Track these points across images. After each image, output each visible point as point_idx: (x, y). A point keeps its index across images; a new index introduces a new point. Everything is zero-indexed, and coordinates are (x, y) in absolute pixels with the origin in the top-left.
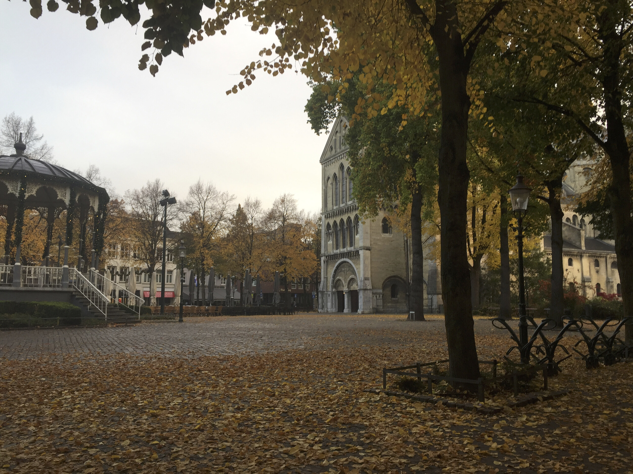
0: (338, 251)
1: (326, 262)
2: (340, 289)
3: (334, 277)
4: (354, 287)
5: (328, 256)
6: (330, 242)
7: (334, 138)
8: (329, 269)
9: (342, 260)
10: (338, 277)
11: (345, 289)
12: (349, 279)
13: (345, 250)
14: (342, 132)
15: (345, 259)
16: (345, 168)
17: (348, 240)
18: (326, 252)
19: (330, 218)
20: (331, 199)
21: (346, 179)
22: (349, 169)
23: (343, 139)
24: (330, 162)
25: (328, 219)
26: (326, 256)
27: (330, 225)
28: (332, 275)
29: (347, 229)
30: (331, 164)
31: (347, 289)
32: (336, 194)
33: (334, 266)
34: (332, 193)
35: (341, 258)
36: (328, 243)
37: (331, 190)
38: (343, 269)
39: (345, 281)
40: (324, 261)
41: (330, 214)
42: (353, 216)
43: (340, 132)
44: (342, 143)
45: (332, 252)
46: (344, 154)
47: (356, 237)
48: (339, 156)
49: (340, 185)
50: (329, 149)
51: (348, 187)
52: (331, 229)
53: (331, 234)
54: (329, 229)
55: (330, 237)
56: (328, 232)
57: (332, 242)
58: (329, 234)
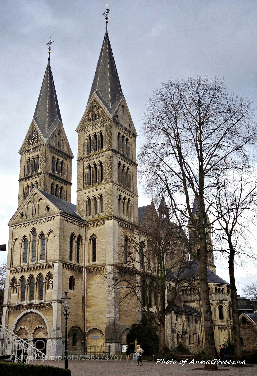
0: (25, 303)
1: (8, 312)
2: (23, 337)
3: (16, 326)
4: (41, 335)
5: (12, 307)
6: (15, 294)
7: (26, 206)
8: (11, 319)
9: (29, 311)
10: (21, 326)
11: (30, 337)
12: (35, 328)
13: (34, 302)
14: (35, 203)
15: (32, 310)
16: (38, 233)
17: (36, 293)
18: (9, 303)
19: (17, 273)
20: (19, 257)
21: (38, 242)
22: (42, 234)
23: (36, 209)
24: (20, 226)
25: (14, 274)
26: (9, 307)
27: (15, 279)
28: (14, 324)
29: (37, 284)
30: (21, 228)
31: (32, 337)
32: (25, 253)
33: (18, 316)
34: (20, 252)
35: (28, 309)
36: (12, 295)
37: (20, 249)
38: (28, 319)
39: (30, 330)
40: (6, 311)
41: (17, 270)
42: (45, 273)
43: (33, 203)
44: (34, 212)
45: (17, 304)
46: (37, 221)
47: (47, 291)
48: (32, 222)
49: (30, 247)
50: (19, 215)
51: (39, 248)
52: (16, 283)
53: (16, 288)
54: (14, 283)
55: (15, 290)
56: (13, 285)
57: (16, 294)
58: (13, 287)
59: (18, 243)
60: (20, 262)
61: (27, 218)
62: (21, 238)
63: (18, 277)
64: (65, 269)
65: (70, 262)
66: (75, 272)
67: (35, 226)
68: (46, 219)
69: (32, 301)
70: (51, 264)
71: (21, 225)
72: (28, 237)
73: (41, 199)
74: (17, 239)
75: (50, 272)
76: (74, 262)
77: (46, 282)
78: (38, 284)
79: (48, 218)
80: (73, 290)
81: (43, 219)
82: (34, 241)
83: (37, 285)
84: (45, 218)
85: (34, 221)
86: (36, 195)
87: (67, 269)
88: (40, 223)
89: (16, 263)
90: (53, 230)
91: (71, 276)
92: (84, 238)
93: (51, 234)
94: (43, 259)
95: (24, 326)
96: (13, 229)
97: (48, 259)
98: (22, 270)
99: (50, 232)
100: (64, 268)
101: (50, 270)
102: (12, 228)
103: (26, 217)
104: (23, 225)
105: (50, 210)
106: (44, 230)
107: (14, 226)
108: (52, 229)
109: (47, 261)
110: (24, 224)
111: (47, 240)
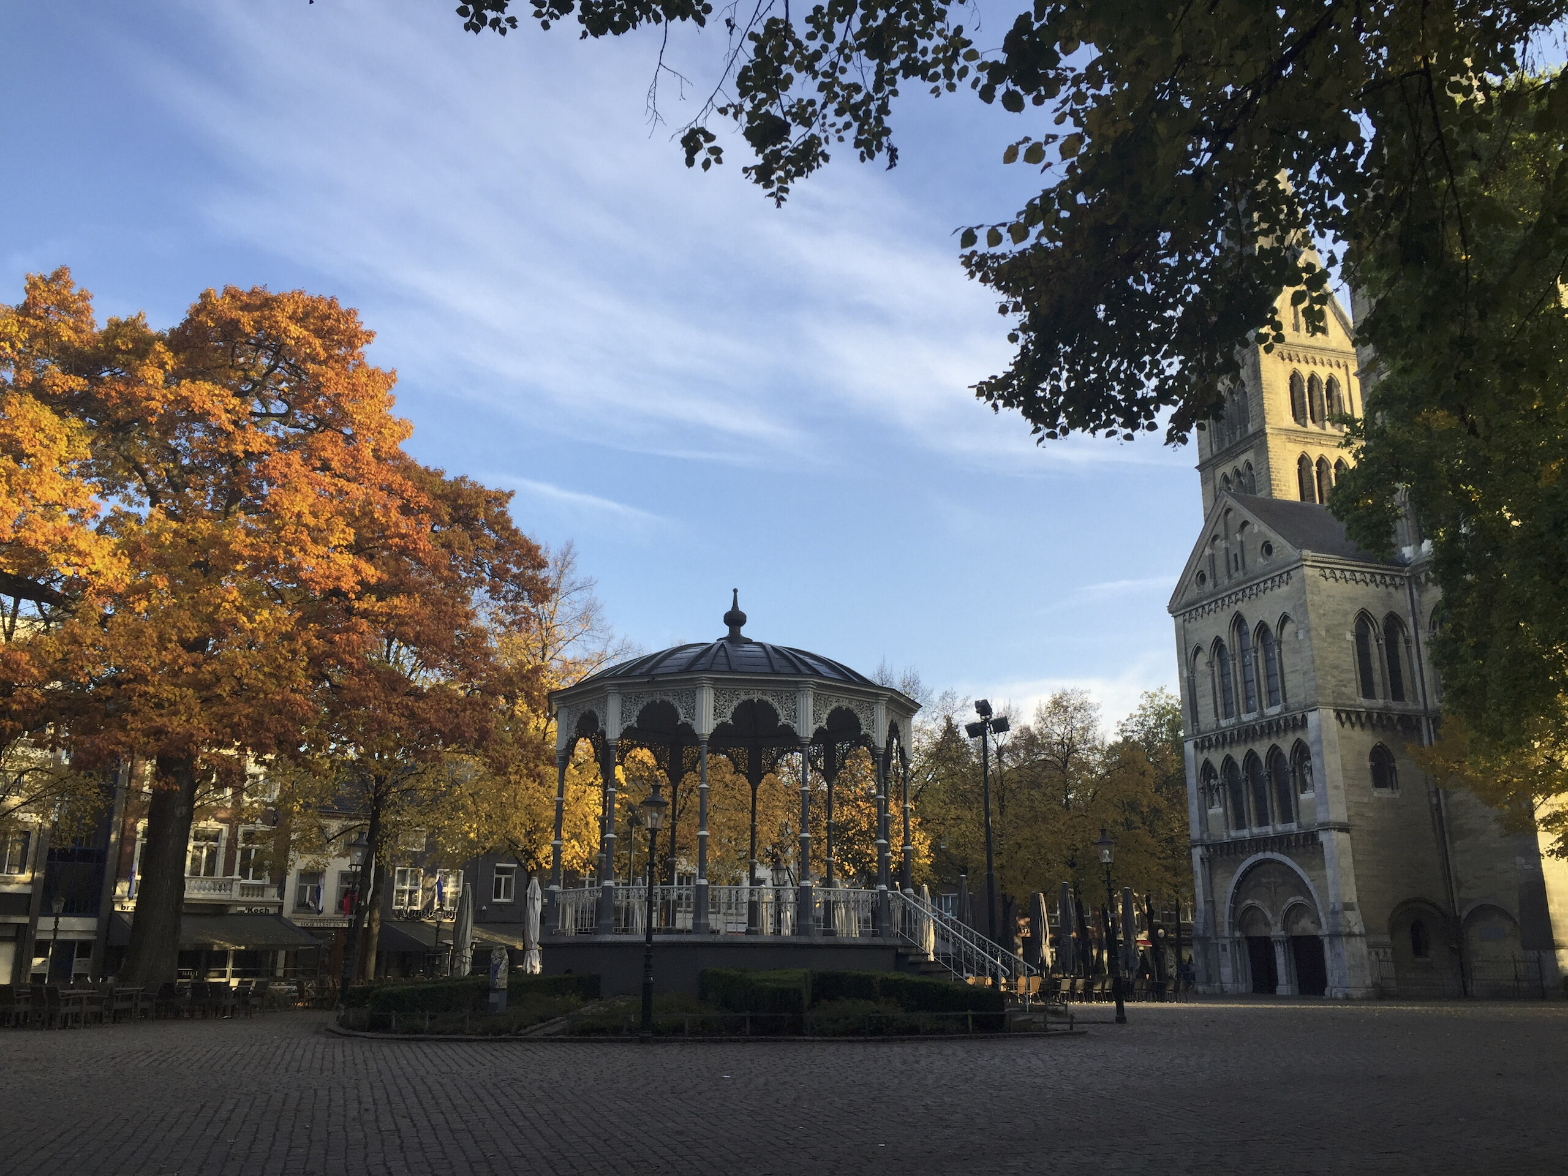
0: (1245, 833)
1: (1208, 861)
2: (1258, 931)
3: (1236, 899)
4: (1304, 926)
5: (1214, 845)
6: (1217, 810)
7: (1208, 551)
8: (1218, 879)
9: (1260, 856)
10: (1249, 902)
11: (1277, 931)
12: (1285, 907)
13: (1269, 830)
14: (1231, 537)
15: (1269, 855)
16: (1251, 626)
17: (1274, 806)
18: (1205, 836)
19: (1212, 750)
20: (1212, 701)
21: (1256, 652)
22: (1263, 628)
23: (1236, 555)
24: (1200, 610)
25: (1205, 751)
26: (1207, 847)
27: (1212, 767)
28: (1230, 896)
29: (1270, 777)
30: (1205, 615)
31: (1283, 933)
32: (1226, 690)
33: (1234, 873)
34: (1210, 685)
35: (1257, 852)
36: (1210, 812)
37: (1209, 679)
38: (1264, 880)
39: (1271, 910)
40: (1202, 859)
41: (1210, 740)
42: (1286, 745)
43: (1227, 537)
44: (1233, 565)
45: (1225, 837)
46: (1243, 590)
47: (1302, 797)
48: (1230, 596)
49: (1235, 667)
50: (1194, 577)
51: (1261, 671)
52: (1216, 778)
53: (1217, 790)
54: (1210, 777)
55: (1216, 798)
56: (1209, 784)
57: (1221, 810)
58: (1211, 790)
59: (1202, 659)
60: (1216, 715)
61: (1215, 585)
62: (1207, 648)
63: (1217, 758)
64: (1347, 725)
65: (1368, 703)
66: (1389, 733)
67: (1241, 607)
68: (1265, 582)
69: (1264, 829)
70: (1299, 717)
71: (1203, 607)
72: (1226, 642)
73: (1245, 523)
74: (1198, 650)
75: (1299, 742)
76: (1381, 701)
77: (1294, 771)
78: (1273, 779)
79: (1272, 579)
80: (1390, 788)
81: (1258, 584)
82: (1243, 651)
83: (1270, 780)
84: (1263, 579)
85: (1236, 593)
86: (1231, 515)
87: (1357, 728)
88: (1253, 597)
89: (1207, 719)
90: (1291, 615)
91: (1376, 746)
92: (1410, 621)
93: (1289, 628)
94: (1277, 703)
95: (1257, 902)
96: (1184, 621)
97: (1289, 700)
98: (1223, 740)
99: (1285, 619)
100: (1343, 724)
101: (1299, 735)
102: (1180, 619)
103: (1212, 585)
104: (1206, 607)
105: (1274, 554)
106: (1266, 615)
107: (1184, 614)
108: (1288, 609)
109: (1287, 709)
110: (1209, 604)
111: (1280, 643)
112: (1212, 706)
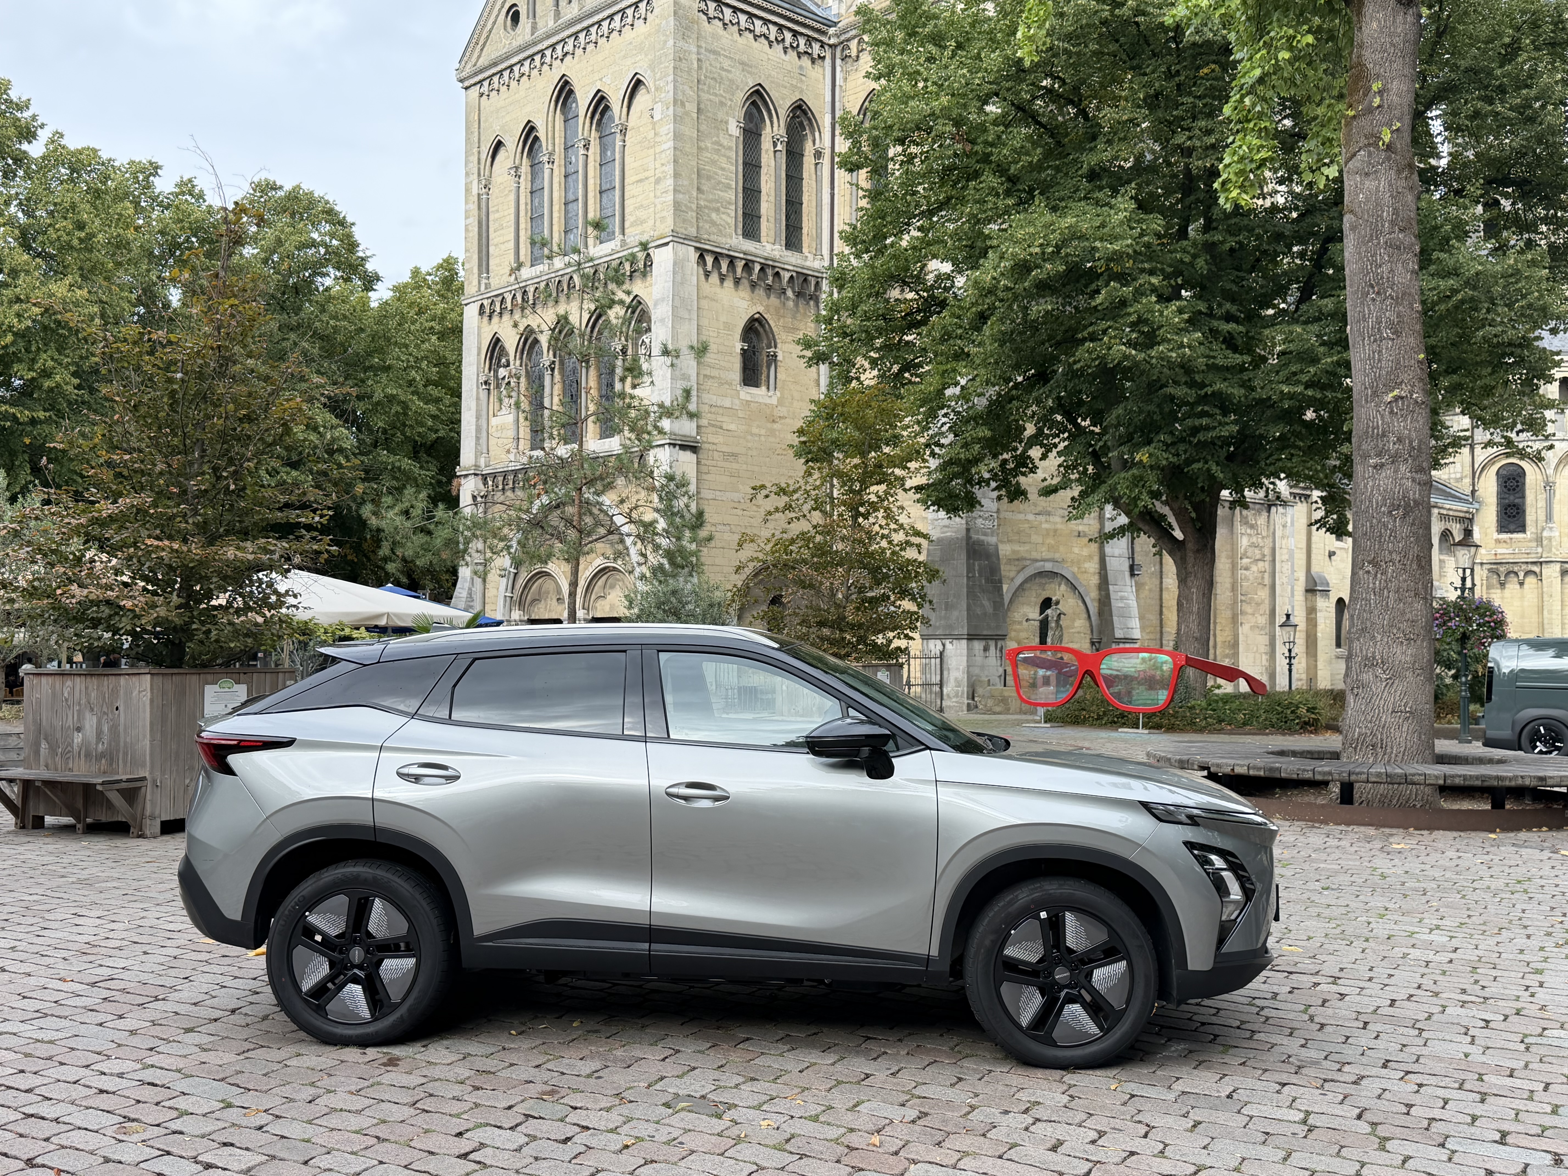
2: (547, 610)
6: (504, 419)
12: (589, 573)
16: (583, 99)
18: (483, 461)
19: (505, 318)
21: (586, 147)
22: (600, 105)
24: (506, 74)
25: (495, 320)
26: (485, 478)
27: (503, 349)
29: (587, 362)
30: (513, 84)
31: (581, 613)
32: (534, 216)
34: (512, 209)
36: (494, 422)
37: (512, 197)
40: (475, 497)
41: (504, 301)
45: (512, 462)
46: (576, 35)
48: (553, 46)
49: (552, 178)
50: (501, 18)
51: (591, 182)
52: (507, 364)
53: (508, 387)
54: (498, 364)
55: (505, 397)
57: (511, 419)
58: (498, 385)
59: (504, 163)
60: (517, 260)
61: (534, 28)
62: (512, 142)
63: (511, 332)
64: (714, 278)
65: (749, 246)
66: (774, 300)
67: (568, 67)
70: (641, 257)
71: (511, 68)
72: (541, 134)
75: (636, 301)
76: (769, 247)
77: (624, 352)
78: (592, 366)
80: (764, 388)
82: (568, 148)
83: (587, 368)
84: (607, 13)
85: (564, 41)
87: (729, 283)
88: (591, 47)
89: (502, 265)
90: (647, 76)
91: (752, 319)
92: (826, 119)
93: (641, 98)
94: (610, 236)
95: (547, 565)
96: (482, 95)
97: (628, 230)
98: (525, 299)
99: (637, 84)
100: (707, 274)
101: (638, 289)
102: (475, 92)
103: (528, 27)
104: (517, 68)
106: (607, 80)
107: (481, 82)
108: (642, 68)
109: (623, 245)
110: (521, 62)
111: (624, 131)
112: (512, 245)
